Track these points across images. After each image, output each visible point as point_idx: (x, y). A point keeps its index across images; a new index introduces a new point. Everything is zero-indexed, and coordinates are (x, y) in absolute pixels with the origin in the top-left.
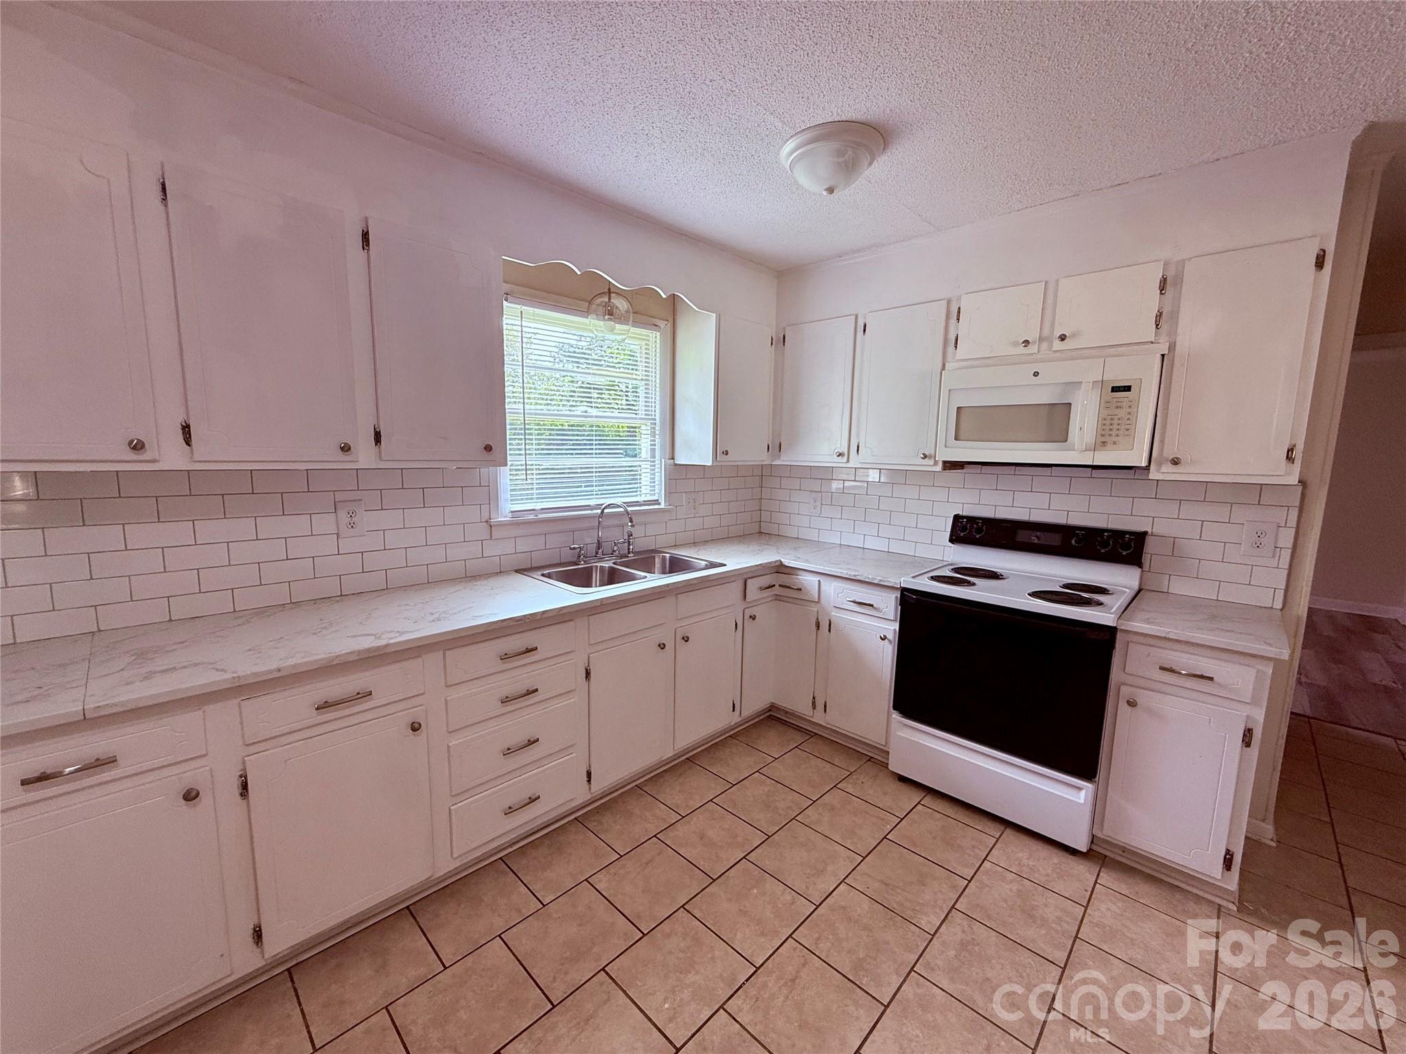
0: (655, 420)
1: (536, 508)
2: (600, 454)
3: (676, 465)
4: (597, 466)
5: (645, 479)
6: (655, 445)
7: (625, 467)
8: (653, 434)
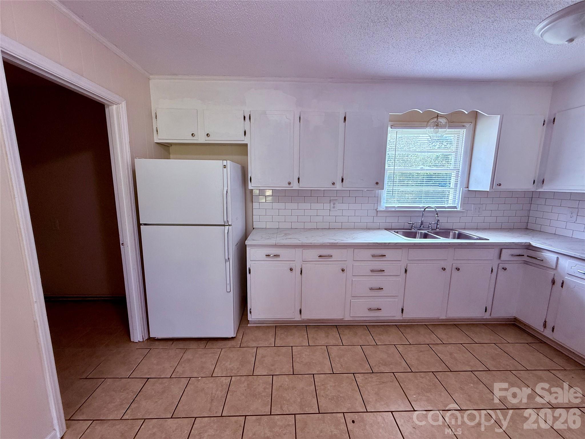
0: (459, 170)
1: (395, 206)
2: (426, 185)
3: (469, 191)
4: (425, 190)
5: (451, 197)
6: (458, 181)
7: (440, 191)
8: (457, 176)
